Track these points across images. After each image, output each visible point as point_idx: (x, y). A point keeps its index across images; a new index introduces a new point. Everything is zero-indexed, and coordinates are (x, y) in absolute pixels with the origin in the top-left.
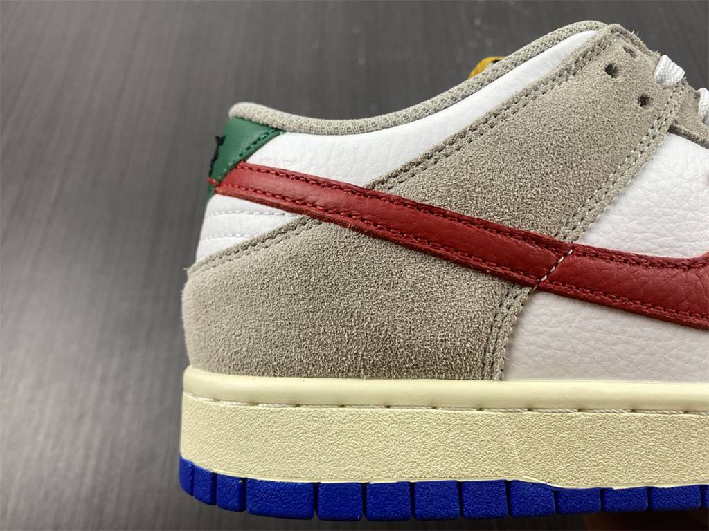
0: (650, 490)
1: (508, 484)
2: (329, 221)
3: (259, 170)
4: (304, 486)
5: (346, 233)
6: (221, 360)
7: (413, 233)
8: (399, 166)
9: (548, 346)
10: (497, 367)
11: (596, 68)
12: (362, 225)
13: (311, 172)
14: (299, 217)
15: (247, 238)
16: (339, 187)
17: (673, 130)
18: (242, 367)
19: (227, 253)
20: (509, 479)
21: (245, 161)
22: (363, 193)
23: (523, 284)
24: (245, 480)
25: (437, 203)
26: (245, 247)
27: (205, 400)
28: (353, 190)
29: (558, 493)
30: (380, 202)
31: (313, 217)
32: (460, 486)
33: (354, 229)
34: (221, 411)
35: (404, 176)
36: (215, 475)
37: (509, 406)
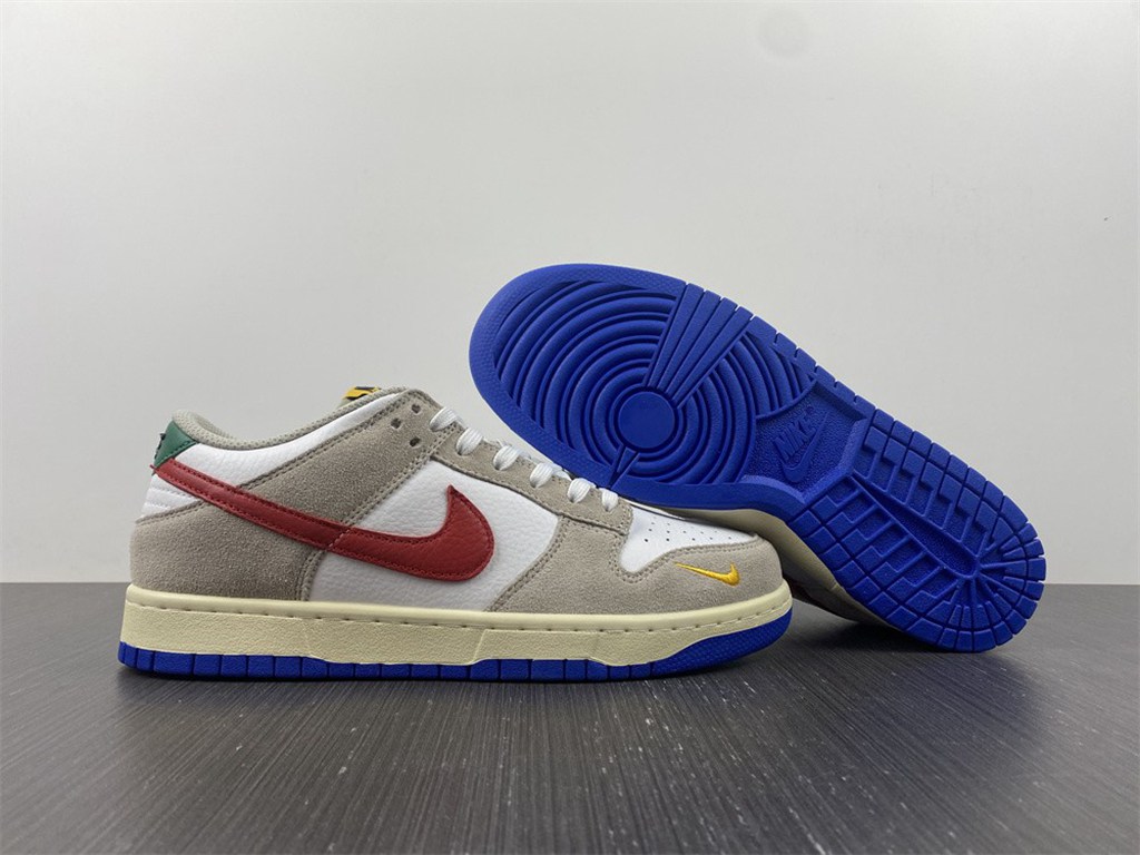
0: (380, 665)
1: (301, 659)
2: (215, 505)
3: (180, 466)
4: (187, 655)
5: (222, 513)
6: (147, 582)
7: (259, 517)
8: (256, 476)
9: (332, 583)
10: (303, 594)
11: (386, 421)
12: (231, 509)
13: (208, 474)
14: (197, 500)
15: (167, 509)
16: (222, 485)
17: (433, 458)
18: (159, 587)
19: (156, 516)
20: (302, 655)
21: (174, 457)
22: (234, 490)
23: (319, 549)
24: (154, 652)
25: (274, 500)
26: (167, 515)
27: (136, 605)
28: (229, 488)
29: (328, 664)
30: (242, 497)
31: (205, 501)
32: (274, 658)
33: (226, 511)
34: (145, 611)
35: (259, 482)
36: (138, 649)
37: (307, 616)
